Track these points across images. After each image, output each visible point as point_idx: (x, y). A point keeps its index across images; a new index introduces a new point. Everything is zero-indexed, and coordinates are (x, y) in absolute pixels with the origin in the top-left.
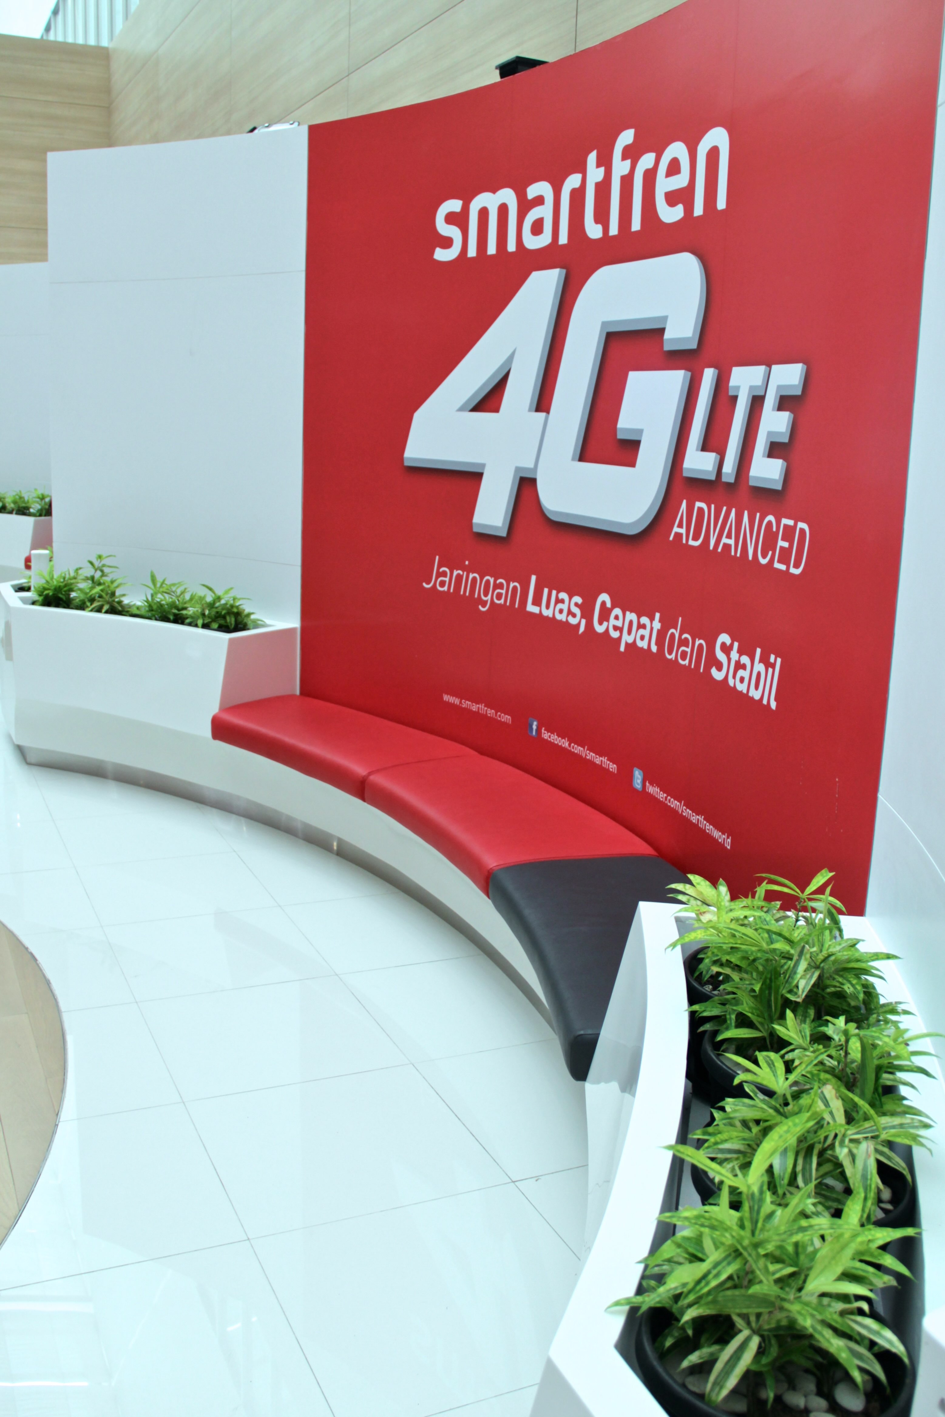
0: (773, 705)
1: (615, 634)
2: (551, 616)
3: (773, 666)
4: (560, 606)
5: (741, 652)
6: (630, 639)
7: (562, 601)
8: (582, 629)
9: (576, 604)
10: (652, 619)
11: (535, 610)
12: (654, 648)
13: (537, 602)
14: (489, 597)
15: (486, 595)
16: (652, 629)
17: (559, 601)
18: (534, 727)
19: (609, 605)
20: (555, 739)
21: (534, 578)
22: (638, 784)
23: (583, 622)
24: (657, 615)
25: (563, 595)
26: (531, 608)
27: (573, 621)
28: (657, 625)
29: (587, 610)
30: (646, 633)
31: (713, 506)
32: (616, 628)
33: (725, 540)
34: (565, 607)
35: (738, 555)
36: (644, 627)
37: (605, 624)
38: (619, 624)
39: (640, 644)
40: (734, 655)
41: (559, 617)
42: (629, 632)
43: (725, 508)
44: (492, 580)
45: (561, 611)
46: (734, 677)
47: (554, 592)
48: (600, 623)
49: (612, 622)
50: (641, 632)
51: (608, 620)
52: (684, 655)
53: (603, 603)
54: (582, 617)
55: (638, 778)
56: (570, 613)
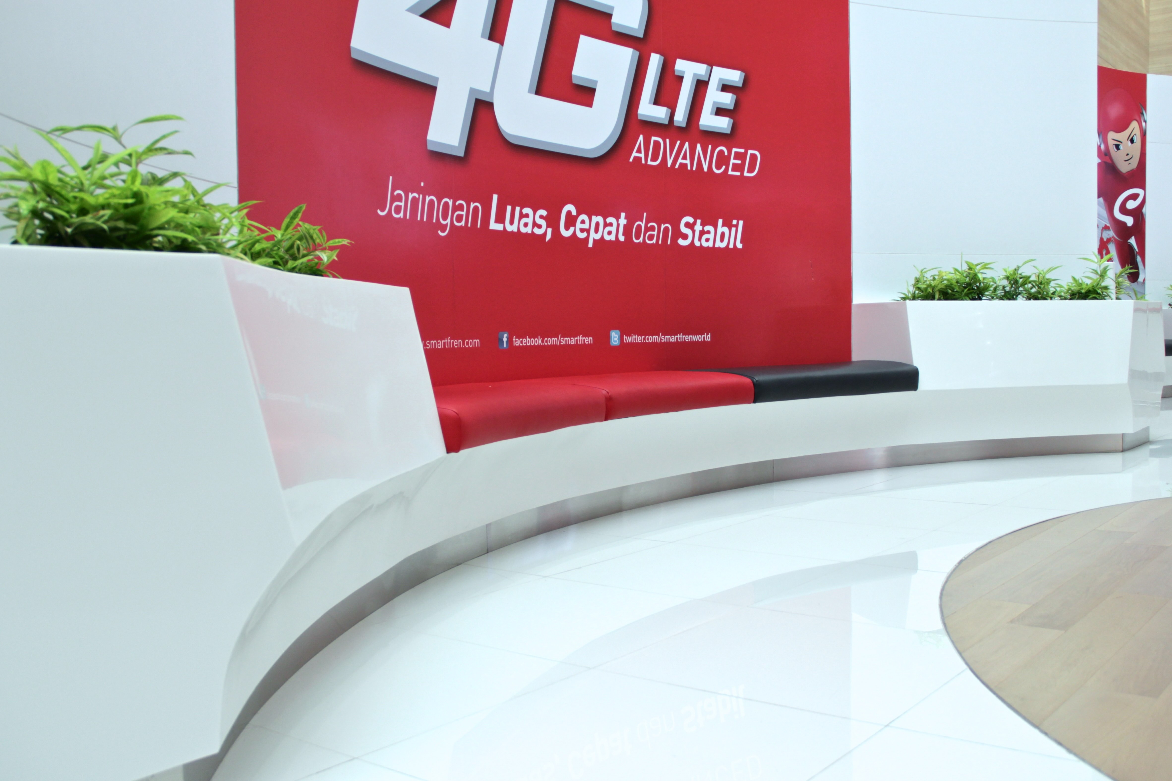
0: (739, 246)
1: (582, 236)
2: (515, 230)
3: (736, 226)
4: (524, 220)
5: (703, 224)
6: (598, 236)
7: (527, 216)
8: (549, 237)
9: (541, 217)
10: (618, 218)
11: (499, 227)
12: (622, 238)
13: (500, 219)
14: (449, 220)
15: (445, 219)
16: (618, 225)
17: (522, 216)
18: (505, 340)
19: (574, 213)
20: (528, 342)
21: (495, 197)
22: (616, 341)
23: (550, 230)
24: (623, 215)
25: (527, 210)
26: (494, 226)
27: (538, 231)
28: (623, 221)
29: (552, 221)
30: (613, 229)
31: (668, 141)
32: (582, 230)
33: (680, 161)
34: (530, 221)
35: (694, 169)
36: (611, 224)
37: (572, 229)
38: (586, 226)
39: (607, 238)
40: (698, 227)
41: (523, 230)
42: (597, 231)
43: (678, 142)
44: (451, 202)
45: (526, 225)
46: (700, 240)
47: (518, 209)
48: (567, 228)
49: (579, 225)
50: (608, 229)
51: (574, 225)
52: (651, 237)
53: (569, 213)
54: (548, 226)
55: (615, 337)
56: (535, 225)
